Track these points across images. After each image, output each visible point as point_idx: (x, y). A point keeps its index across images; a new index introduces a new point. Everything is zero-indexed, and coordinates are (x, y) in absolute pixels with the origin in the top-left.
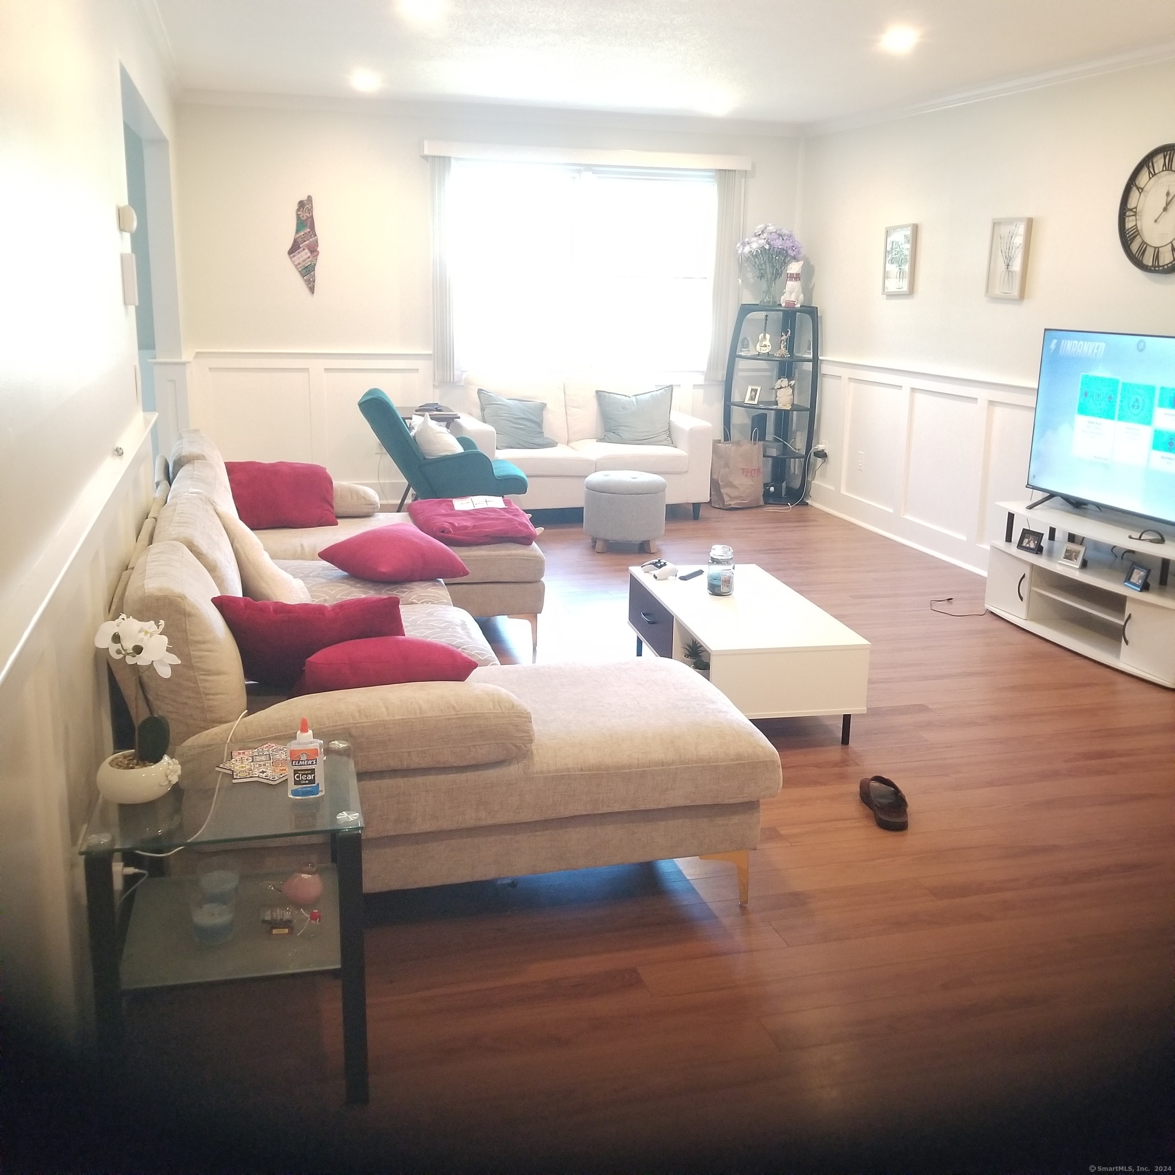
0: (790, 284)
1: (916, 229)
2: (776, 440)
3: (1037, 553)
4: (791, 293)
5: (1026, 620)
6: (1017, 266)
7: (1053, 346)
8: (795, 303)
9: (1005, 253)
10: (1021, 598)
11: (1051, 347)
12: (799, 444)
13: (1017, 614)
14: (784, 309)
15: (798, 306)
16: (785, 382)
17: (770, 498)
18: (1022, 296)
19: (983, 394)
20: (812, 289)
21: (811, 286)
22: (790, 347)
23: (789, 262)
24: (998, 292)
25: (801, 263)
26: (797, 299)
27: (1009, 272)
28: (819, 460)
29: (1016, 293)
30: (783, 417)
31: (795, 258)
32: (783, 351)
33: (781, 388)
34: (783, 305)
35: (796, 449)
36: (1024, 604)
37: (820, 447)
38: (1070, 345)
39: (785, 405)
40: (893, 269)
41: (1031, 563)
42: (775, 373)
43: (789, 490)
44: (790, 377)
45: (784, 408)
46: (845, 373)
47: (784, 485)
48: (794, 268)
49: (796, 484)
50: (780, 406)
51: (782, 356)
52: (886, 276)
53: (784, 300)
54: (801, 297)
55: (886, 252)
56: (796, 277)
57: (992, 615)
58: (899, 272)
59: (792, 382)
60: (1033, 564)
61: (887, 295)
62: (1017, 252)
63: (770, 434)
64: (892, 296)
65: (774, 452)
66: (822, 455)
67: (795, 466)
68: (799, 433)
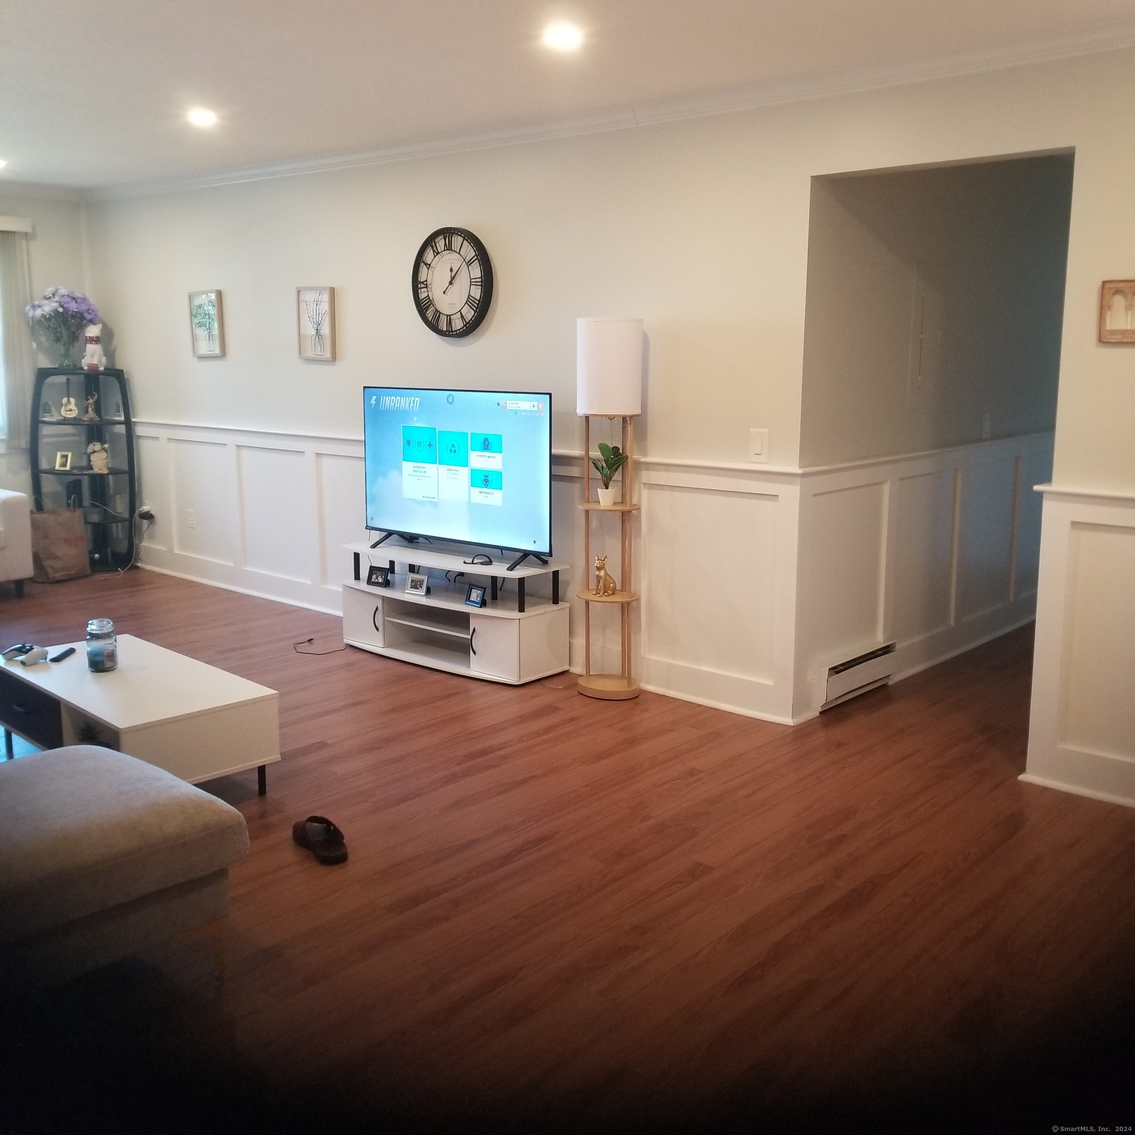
0: (91, 348)
1: (219, 294)
2: (93, 505)
3: (385, 587)
4: (92, 356)
5: (383, 648)
6: (326, 330)
7: (373, 402)
8: (99, 366)
9: (313, 318)
10: (377, 629)
11: (371, 403)
12: (120, 507)
13: (375, 644)
14: (86, 372)
15: (102, 369)
16: (98, 446)
17: (97, 566)
18: (334, 358)
19: (311, 448)
20: (114, 351)
21: (112, 349)
22: (98, 410)
23: (85, 326)
24: (310, 354)
25: (100, 326)
26: (100, 361)
27: (319, 335)
28: (145, 523)
29: (328, 355)
30: (98, 482)
31: (92, 322)
32: (91, 414)
33: (95, 452)
34: (86, 368)
35: (116, 513)
36: (380, 634)
37: (145, 508)
38: (389, 401)
39: (101, 470)
40: (201, 333)
41: (382, 596)
42: (83, 438)
43: (115, 555)
44: (102, 441)
45: (101, 472)
46: (163, 434)
47: (109, 550)
48: (93, 331)
49: (123, 548)
50: (96, 470)
51: (92, 420)
52: (194, 338)
53: (85, 363)
54: (104, 359)
55: (192, 316)
56: (96, 340)
57: (351, 648)
58: (208, 336)
59: (106, 446)
60: (383, 596)
61: (198, 357)
62: (323, 318)
63: (87, 501)
64: (202, 358)
65: (95, 518)
66: (148, 516)
67: (118, 531)
68: (118, 497)
